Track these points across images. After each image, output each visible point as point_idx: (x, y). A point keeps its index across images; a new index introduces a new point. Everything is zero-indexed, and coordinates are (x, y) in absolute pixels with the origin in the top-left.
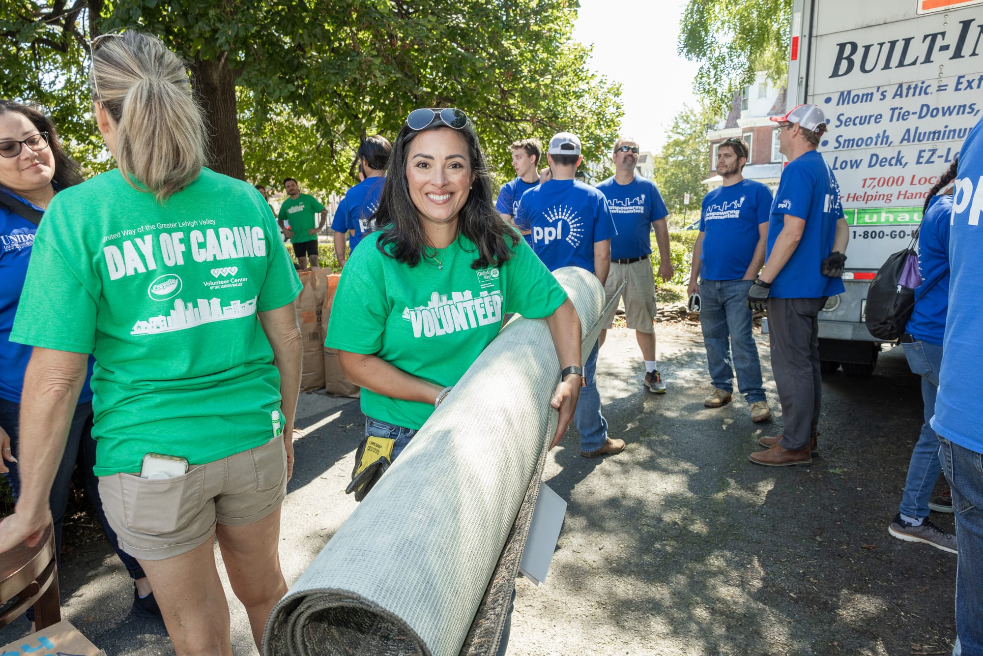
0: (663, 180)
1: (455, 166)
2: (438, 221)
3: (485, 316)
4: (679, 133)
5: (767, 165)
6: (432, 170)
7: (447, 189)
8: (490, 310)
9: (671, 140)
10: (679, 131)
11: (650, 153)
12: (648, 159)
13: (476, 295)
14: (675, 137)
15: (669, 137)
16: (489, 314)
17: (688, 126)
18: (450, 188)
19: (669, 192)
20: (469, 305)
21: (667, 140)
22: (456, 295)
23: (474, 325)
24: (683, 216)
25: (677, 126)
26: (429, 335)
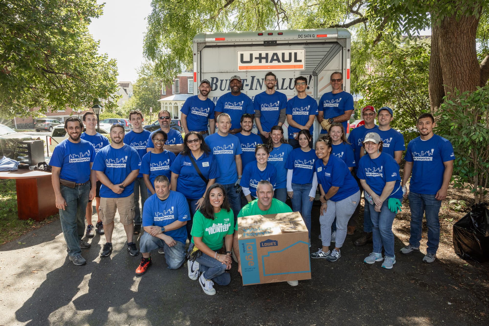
0: (138, 97)
1: (220, 195)
2: (217, 207)
3: (224, 230)
4: (145, 74)
5: (186, 94)
6: (215, 197)
7: (218, 200)
8: (226, 228)
9: (141, 78)
10: (145, 73)
11: (131, 82)
12: (130, 86)
13: (223, 225)
14: (143, 76)
15: (140, 76)
16: (225, 229)
17: (149, 71)
18: (219, 200)
19: (142, 103)
20: (221, 227)
21: (139, 77)
22: (219, 224)
23: (221, 231)
24: (150, 116)
25: (144, 71)
26: (212, 233)
